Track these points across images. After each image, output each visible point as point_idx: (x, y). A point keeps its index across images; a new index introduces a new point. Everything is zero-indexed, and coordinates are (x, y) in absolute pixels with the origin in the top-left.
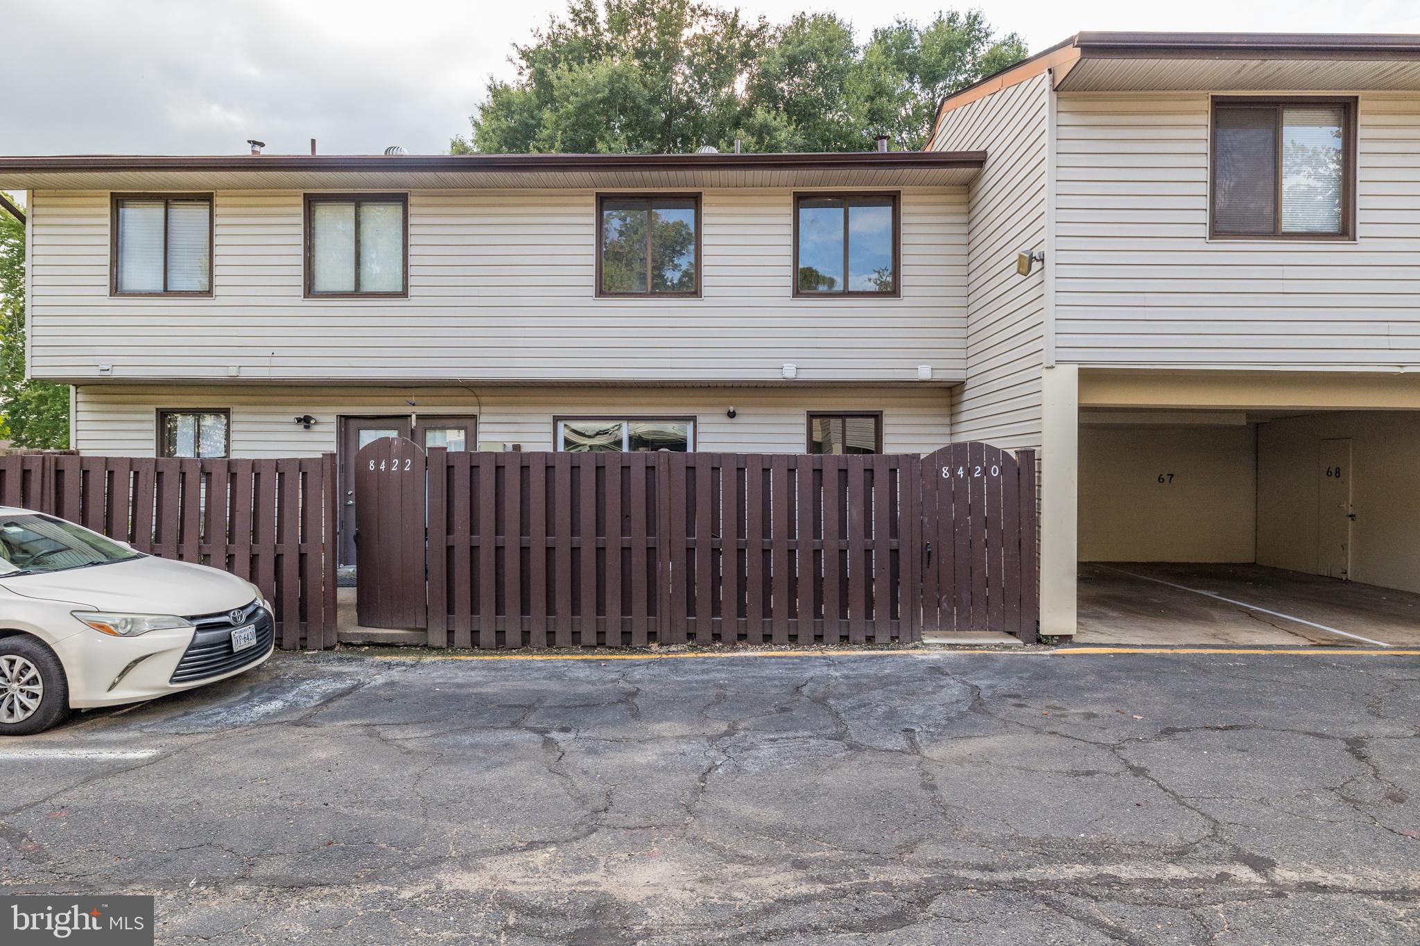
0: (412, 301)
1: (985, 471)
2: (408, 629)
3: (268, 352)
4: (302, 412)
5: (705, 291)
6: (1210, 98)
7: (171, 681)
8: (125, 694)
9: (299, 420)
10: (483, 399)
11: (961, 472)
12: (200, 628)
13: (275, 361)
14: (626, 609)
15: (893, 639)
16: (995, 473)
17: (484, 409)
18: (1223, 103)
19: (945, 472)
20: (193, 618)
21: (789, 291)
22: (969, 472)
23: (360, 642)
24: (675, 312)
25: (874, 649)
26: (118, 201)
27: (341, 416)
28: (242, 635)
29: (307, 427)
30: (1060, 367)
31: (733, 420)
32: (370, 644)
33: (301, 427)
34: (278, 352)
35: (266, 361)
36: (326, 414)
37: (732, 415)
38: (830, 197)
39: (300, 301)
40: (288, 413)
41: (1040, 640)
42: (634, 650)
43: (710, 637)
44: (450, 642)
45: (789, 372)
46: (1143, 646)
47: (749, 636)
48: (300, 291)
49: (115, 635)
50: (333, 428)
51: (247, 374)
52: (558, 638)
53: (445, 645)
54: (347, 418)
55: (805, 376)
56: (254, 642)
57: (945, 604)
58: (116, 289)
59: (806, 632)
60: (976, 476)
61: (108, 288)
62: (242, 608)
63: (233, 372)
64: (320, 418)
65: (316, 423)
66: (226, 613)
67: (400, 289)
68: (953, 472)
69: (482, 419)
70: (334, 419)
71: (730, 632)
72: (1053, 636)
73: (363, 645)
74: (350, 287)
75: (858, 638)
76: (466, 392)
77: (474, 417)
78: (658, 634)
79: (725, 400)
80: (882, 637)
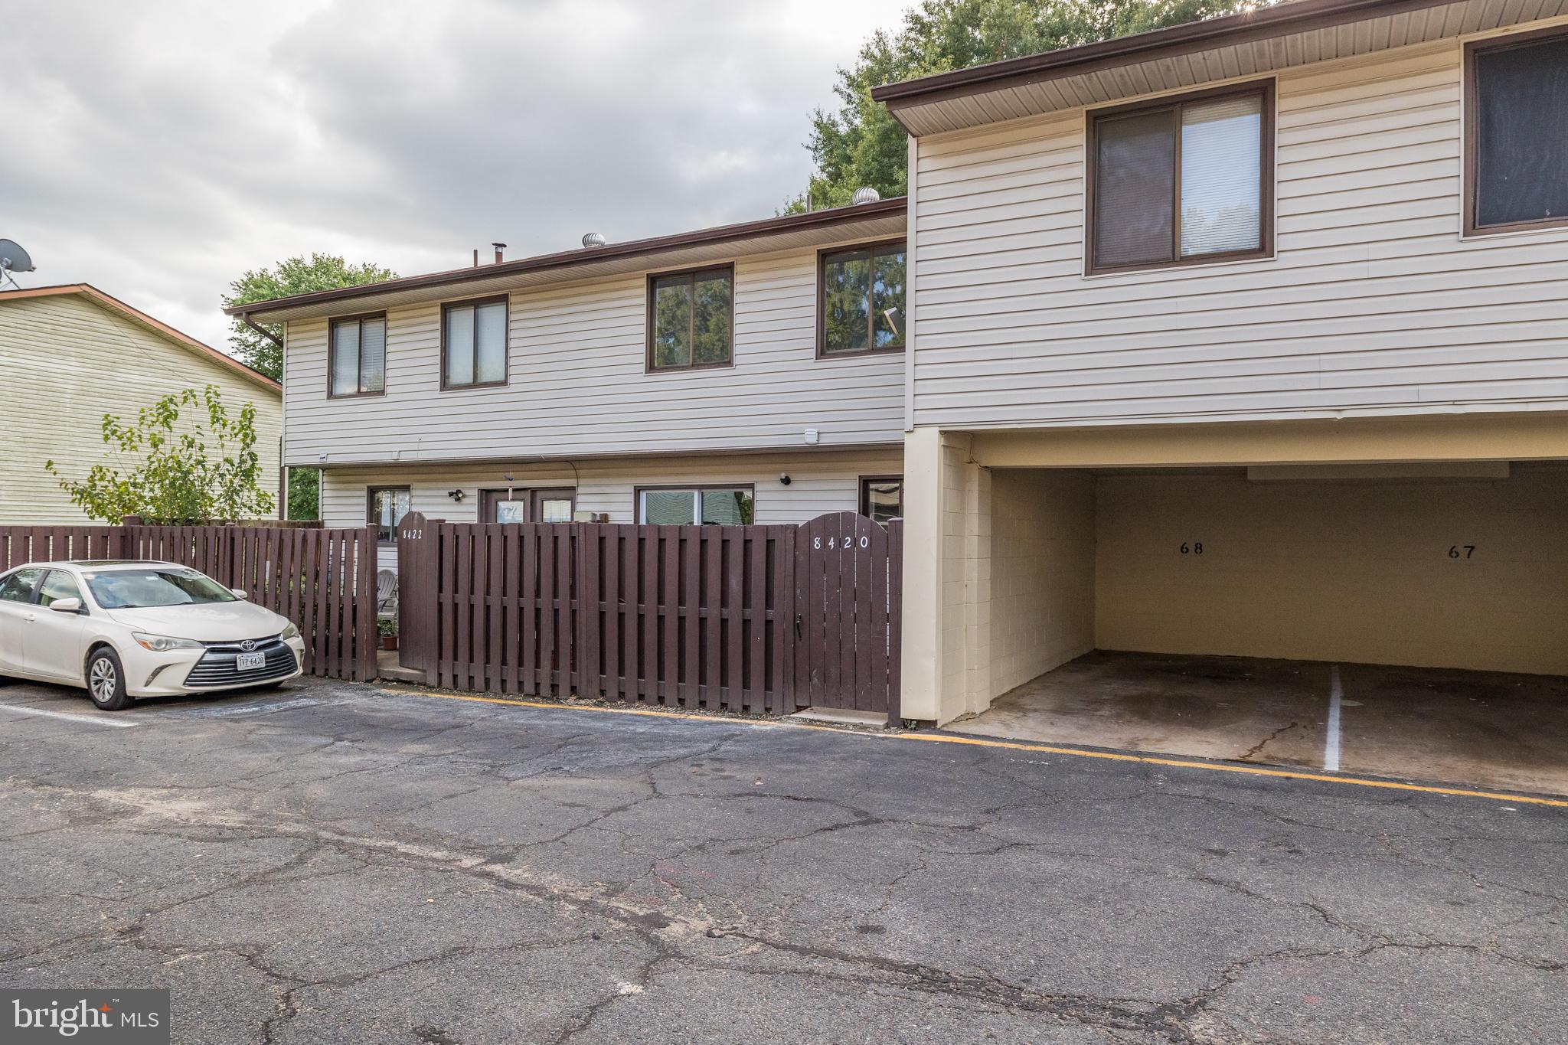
0: (512, 388)
1: (855, 542)
2: (419, 670)
3: (416, 438)
4: (454, 487)
5: (736, 360)
6: (1084, 115)
7: (184, 684)
8: (156, 690)
9: (451, 494)
10: (581, 472)
11: (831, 543)
12: (212, 651)
13: (422, 446)
14: (555, 665)
15: (767, 710)
16: (864, 544)
17: (582, 481)
18: (1103, 116)
19: (817, 543)
20: (209, 643)
21: (813, 353)
22: (840, 543)
23: (391, 678)
24: (712, 382)
25: (746, 718)
26: (334, 324)
27: (482, 490)
28: (250, 659)
29: (458, 499)
30: (918, 431)
31: (789, 487)
32: (398, 681)
33: (452, 500)
34: (424, 438)
35: (415, 446)
36: (470, 488)
37: (787, 481)
38: (855, 250)
39: (437, 394)
40: (443, 489)
41: (905, 725)
42: (558, 701)
43: (617, 695)
44: (440, 683)
45: (810, 438)
46: (1014, 741)
47: (646, 697)
48: (438, 386)
49: (150, 649)
50: (475, 500)
51: (406, 457)
52: (508, 686)
53: (436, 686)
54: (488, 491)
55: (827, 440)
56: (263, 665)
57: (816, 679)
58: (331, 395)
59: (692, 697)
60: (846, 547)
61: (326, 393)
62: (256, 640)
63: (395, 456)
64: (467, 492)
65: (464, 496)
66: (239, 642)
67: (502, 378)
68: (824, 543)
69: (580, 490)
70: (475, 493)
71: (631, 692)
72: (912, 720)
73: (393, 681)
74: (470, 380)
75: (735, 707)
76: (568, 465)
77: (573, 489)
78: (578, 688)
79: (778, 466)
80: (757, 707)
